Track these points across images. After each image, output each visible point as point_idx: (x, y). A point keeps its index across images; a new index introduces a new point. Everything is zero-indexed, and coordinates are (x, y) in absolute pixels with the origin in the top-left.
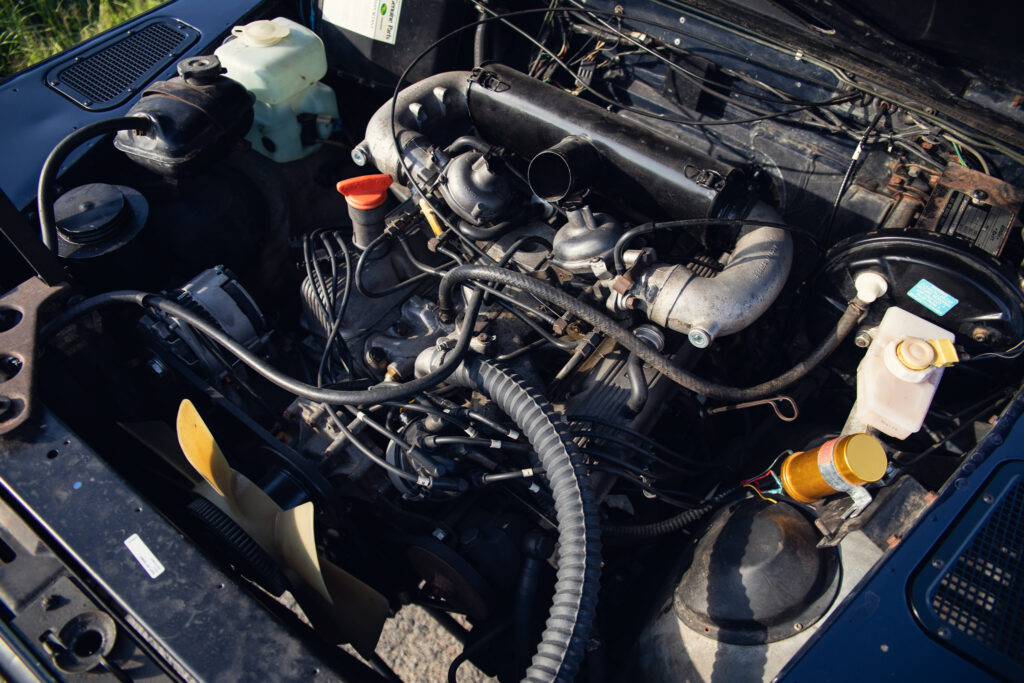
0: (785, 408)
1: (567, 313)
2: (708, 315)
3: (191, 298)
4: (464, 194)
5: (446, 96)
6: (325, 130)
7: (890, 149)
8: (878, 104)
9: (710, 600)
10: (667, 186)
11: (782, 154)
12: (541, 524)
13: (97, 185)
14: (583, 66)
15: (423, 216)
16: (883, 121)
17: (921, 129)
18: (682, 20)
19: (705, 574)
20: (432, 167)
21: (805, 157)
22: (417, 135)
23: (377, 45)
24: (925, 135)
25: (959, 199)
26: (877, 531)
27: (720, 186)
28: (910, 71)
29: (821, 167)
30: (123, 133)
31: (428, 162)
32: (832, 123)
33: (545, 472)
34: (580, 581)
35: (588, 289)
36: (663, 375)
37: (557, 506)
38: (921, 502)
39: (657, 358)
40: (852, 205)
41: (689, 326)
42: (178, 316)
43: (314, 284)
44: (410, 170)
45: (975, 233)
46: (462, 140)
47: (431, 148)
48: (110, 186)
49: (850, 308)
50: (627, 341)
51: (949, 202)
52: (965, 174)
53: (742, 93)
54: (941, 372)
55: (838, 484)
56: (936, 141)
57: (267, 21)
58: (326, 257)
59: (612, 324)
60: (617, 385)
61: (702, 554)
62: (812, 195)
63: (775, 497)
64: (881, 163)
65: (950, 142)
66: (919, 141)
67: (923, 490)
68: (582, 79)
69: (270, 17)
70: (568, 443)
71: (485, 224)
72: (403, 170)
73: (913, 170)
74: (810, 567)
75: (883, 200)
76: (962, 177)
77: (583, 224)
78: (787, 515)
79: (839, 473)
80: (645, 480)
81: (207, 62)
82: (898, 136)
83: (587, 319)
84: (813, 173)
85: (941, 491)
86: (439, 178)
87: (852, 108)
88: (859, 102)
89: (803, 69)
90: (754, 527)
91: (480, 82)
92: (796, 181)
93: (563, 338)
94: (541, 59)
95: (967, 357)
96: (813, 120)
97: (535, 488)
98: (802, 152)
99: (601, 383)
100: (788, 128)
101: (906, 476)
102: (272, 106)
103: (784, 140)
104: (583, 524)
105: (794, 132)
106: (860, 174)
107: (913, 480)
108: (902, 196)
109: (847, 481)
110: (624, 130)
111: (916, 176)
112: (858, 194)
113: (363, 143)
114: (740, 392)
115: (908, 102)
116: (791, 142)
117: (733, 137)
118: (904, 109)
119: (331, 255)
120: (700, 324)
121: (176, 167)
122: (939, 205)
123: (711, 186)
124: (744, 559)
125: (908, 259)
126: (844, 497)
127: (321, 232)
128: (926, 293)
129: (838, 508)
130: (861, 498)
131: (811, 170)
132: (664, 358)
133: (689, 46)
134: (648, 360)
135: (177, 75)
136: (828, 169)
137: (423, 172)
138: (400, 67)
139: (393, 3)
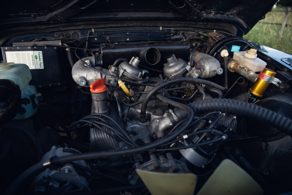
6: (37, 101)
52: (211, 34)
56: (198, 34)
77: (174, 60)
125: (228, 43)
138: (48, 76)
139: (39, 54)
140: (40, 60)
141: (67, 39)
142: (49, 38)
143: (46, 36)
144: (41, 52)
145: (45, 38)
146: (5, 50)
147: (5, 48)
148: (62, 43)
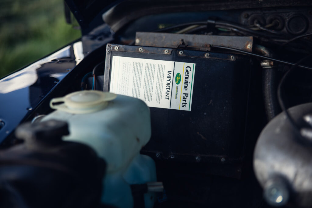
138: (198, 133)
139: (187, 71)
140: (186, 87)
141: (273, 32)
142: (225, 26)
143: (217, 19)
144: (192, 65)
145: (214, 25)
146: (112, 53)
147: (113, 48)
148: (256, 43)
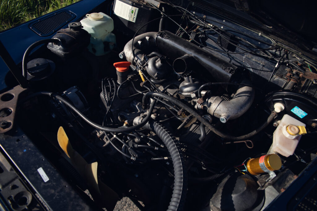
0: (249, 144)
1: (182, 109)
2: (227, 113)
3: (66, 95)
4: (153, 69)
5: (149, 39)
6: (111, 47)
7: (287, 65)
8: (284, 50)
9: (221, 204)
10: (216, 71)
11: (253, 64)
12: (169, 175)
13: (41, 59)
14: (193, 33)
15: (139, 75)
16: (285, 56)
17: (298, 59)
18: (224, 21)
19: (220, 195)
20: (143, 61)
21: (260, 66)
22: (140, 50)
23: (129, 22)
24: (299, 61)
25: (309, 82)
26: (277, 186)
27: (233, 73)
28: (295, 41)
29: (265, 69)
30: (50, 43)
31: (142, 59)
32: (270, 56)
33: (172, 159)
34: (180, 195)
35: (189, 102)
36: (211, 130)
37: (174, 169)
38: (292, 178)
39: (209, 125)
40: (274, 81)
41: (220, 116)
42: (61, 100)
43: (104, 94)
44: (137, 61)
45: (314, 93)
46: (153, 53)
47: (144, 55)
48: (44, 59)
49: (272, 114)
50: (200, 119)
51: (306, 83)
53: (241, 44)
54: (300, 137)
55: (265, 170)
57: (97, 13)
58: (109, 86)
59: (196, 114)
60: (196, 133)
61: (220, 188)
62: (261, 77)
63: (244, 172)
64: (284, 69)
65: (307, 64)
66: (297, 63)
67: (293, 174)
68: (192, 37)
69: (98, 12)
70: (179, 150)
71: (158, 79)
72: (134, 61)
73: (294, 72)
74: (254, 196)
75: (284, 81)
76: (310, 75)
77: (189, 81)
78: (248, 178)
79: (266, 166)
80: (203, 164)
81: (77, 24)
82: (290, 61)
83: (188, 111)
84: (262, 71)
85: (299, 175)
86: (145, 64)
87: (276, 51)
88: (278, 50)
89: (261, 38)
90: (237, 181)
91: (160, 36)
92: (257, 73)
93: (180, 117)
94: (179, 30)
95: (310, 132)
96: (263, 54)
97: (168, 163)
98: (259, 64)
99: (191, 131)
100: (255, 56)
101: (288, 169)
102: (96, 38)
103: (254, 60)
104: (182, 176)
105: (257, 58)
106: (277, 72)
107: (290, 170)
108: (290, 80)
109: (268, 169)
110: (204, 53)
111: (295, 74)
112: (276, 78)
113: (123, 52)
114: (235, 138)
115: (294, 51)
116: (256, 60)
117: (238, 58)
118: (292, 52)
119: (110, 85)
120: (224, 115)
121: (65, 55)
122: (302, 83)
123: (230, 72)
124: (233, 191)
125: (292, 99)
126: (267, 174)
127: (108, 78)
128: (297, 110)
129: (265, 177)
130: (272, 175)
131: (262, 70)
132: (211, 125)
133: (226, 29)
134: (207, 126)
135: (68, 27)
136: (267, 70)
137: (140, 62)
139: (136, 10)
140: (134, 15)
148: (162, 5)
